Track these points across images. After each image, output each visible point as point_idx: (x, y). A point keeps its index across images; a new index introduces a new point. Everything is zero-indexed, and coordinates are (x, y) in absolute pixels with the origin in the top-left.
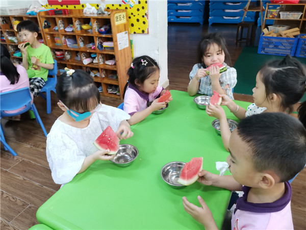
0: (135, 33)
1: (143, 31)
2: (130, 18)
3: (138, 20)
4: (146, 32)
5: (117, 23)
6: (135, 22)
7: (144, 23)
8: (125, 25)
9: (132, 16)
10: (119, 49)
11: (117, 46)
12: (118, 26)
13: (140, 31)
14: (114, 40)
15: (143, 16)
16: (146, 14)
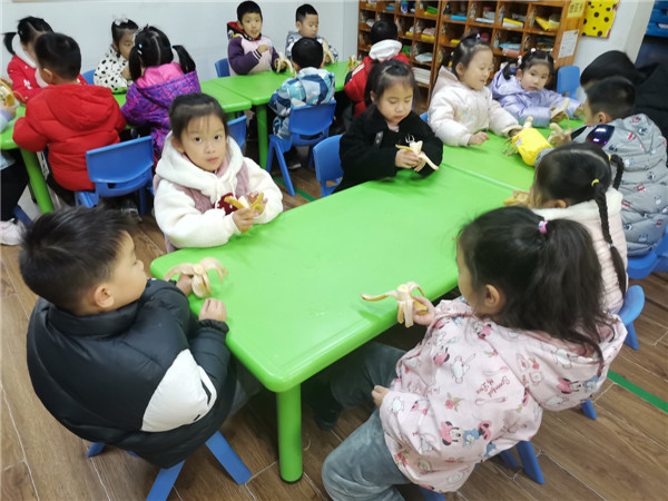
0: (584, 34)
1: (600, 33)
4: (605, 34)
5: (570, 15)
6: (591, 18)
7: (606, 20)
8: (579, 20)
10: (560, 56)
11: (558, 50)
12: (569, 20)
13: (595, 33)
14: (557, 40)
15: (608, 9)
16: (615, 6)
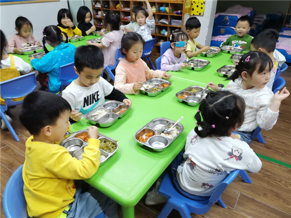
0: (194, 14)
1: (200, 14)
2: (192, 4)
3: (197, 6)
4: (202, 14)
5: (186, 7)
6: (195, 8)
7: (202, 8)
8: (189, 9)
9: (194, 4)
11: (183, 22)
12: (186, 9)
13: (198, 14)
15: (202, 4)
16: (204, 3)
